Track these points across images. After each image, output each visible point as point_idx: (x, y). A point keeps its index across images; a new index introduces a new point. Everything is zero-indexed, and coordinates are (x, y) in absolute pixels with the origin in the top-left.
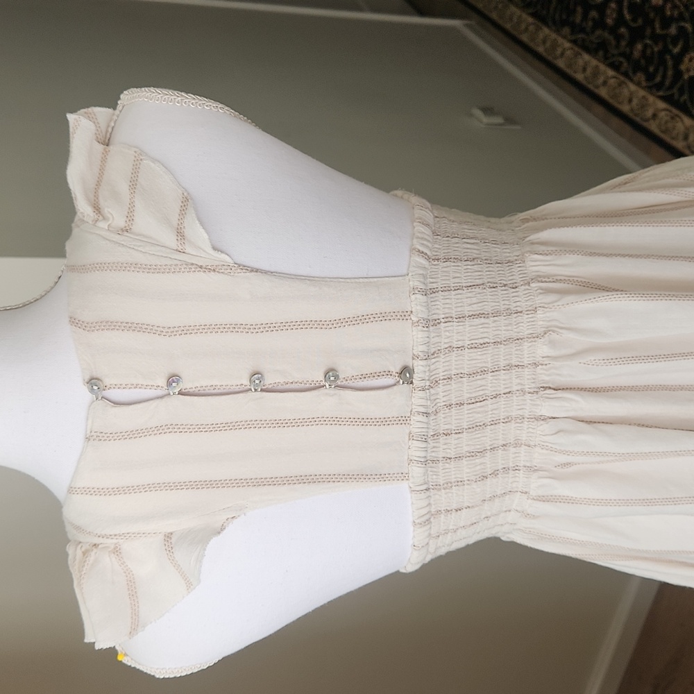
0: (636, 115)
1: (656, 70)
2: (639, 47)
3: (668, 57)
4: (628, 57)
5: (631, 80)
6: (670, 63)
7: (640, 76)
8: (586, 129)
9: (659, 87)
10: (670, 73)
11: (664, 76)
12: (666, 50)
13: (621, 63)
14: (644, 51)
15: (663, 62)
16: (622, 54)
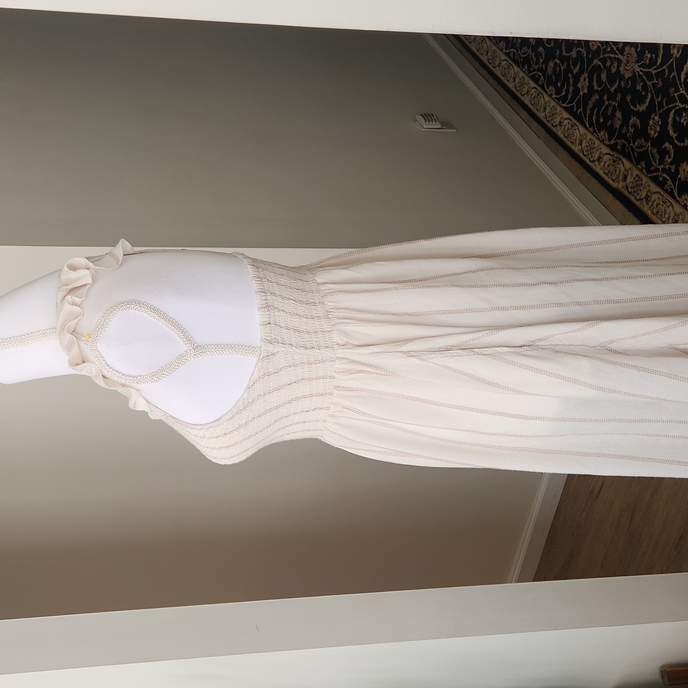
0: (548, 121)
1: (563, 86)
2: (551, 64)
3: (570, 75)
4: (544, 72)
5: (546, 92)
6: (571, 80)
7: (552, 89)
8: (512, 132)
9: (564, 99)
10: (571, 89)
11: (567, 91)
12: (568, 70)
13: (539, 76)
14: (554, 69)
15: (567, 80)
16: (539, 70)
